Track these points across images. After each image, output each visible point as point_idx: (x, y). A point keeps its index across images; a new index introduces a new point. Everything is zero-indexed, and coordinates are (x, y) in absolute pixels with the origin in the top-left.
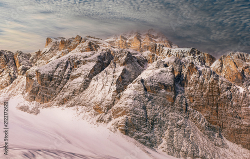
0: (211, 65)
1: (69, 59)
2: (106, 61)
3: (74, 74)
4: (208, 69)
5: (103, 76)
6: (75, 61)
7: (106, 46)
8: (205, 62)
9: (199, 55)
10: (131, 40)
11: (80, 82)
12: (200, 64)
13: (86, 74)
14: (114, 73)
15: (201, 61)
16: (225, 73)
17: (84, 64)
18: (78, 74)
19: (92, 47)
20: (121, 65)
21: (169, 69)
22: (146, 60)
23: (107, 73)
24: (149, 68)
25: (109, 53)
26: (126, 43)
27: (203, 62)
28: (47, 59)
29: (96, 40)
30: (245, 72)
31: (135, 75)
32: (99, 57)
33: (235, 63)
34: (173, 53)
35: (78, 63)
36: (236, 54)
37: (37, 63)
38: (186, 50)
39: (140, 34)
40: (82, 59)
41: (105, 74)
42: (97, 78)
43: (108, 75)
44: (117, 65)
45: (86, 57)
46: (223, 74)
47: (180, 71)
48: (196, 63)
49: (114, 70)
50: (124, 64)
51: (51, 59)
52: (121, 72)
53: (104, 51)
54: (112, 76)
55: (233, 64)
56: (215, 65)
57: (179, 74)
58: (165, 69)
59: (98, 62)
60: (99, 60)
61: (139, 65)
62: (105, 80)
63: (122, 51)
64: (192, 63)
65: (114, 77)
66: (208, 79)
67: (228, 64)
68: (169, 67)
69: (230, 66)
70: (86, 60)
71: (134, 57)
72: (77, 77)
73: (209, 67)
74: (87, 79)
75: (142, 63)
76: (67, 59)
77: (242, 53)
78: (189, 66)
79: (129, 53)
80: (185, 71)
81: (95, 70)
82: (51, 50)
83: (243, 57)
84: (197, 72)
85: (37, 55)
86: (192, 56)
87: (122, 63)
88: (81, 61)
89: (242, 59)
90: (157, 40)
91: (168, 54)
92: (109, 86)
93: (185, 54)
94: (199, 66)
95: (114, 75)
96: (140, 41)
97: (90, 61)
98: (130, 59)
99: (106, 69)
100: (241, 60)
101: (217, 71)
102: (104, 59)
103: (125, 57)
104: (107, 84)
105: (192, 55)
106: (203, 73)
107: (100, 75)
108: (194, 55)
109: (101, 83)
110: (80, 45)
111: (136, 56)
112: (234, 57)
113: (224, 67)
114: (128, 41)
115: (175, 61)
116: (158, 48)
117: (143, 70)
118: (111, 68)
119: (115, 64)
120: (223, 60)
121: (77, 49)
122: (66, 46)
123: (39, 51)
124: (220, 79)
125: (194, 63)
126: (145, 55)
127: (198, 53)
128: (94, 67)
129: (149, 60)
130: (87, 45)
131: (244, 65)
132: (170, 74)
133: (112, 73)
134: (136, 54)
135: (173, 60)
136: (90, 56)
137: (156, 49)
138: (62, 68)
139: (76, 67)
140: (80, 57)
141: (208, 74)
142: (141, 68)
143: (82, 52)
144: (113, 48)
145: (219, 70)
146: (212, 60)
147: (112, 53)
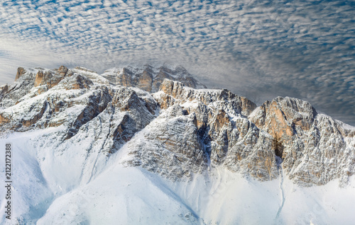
0: (249, 113)
1: (48, 98)
2: (101, 104)
3: (55, 120)
4: (245, 119)
5: (95, 124)
6: (57, 102)
7: (103, 83)
8: (241, 110)
9: (233, 100)
10: (138, 75)
11: (63, 132)
12: (234, 112)
13: (71, 121)
14: (111, 120)
15: (236, 108)
16: (269, 126)
17: (69, 106)
18: (61, 121)
19: (82, 82)
20: (122, 110)
21: (189, 117)
22: (158, 104)
23: (102, 121)
24: (160, 115)
25: (106, 91)
26: (131, 79)
27: (238, 110)
28: (17, 98)
29: (88, 73)
30: (297, 126)
31: (141, 125)
32: (91, 97)
33: (283, 113)
34: (197, 96)
35: (61, 104)
36: (284, 101)
37: (3, 103)
38: (216, 91)
39: (152, 67)
40: (67, 100)
41: (98, 122)
42: (87, 127)
43: (103, 124)
44: (117, 109)
45: (73, 96)
46: (266, 128)
47: (206, 121)
48: (228, 110)
49: (112, 117)
50: (126, 109)
51: (22, 98)
52: (121, 120)
53: (98, 89)
54: (108, 124)
55: (281, 114)
56: (255, 114)
57: (203, 126)
58: (183, 117)
59: (90, 104)
60: (92, 101)
61: (147, 111)
62: (99, 131)
63: (124, 90)
64: (223, 111)
65: (110, 126)
66: (244, 133)
67: (273, 114)
68: (189, 115)
69: (276, 116)
70: (72, 102)
71: (141, 99)
72: (59, 125)
73: (246, 117)
74: (73, 128)
75: (152, 108)
76: (46, 99)
77: (293, 99)
78: (218, 115)
79: (134, 93)
80: (212, 121)
81: (84, 116)
82: (24, 85)
83: (294, 105)
84: (229, 123)
85: (3, 92)
86: (222, 101)
87: (124, 107)
88: (65, 102)
89: (293, 108)
90: (175, 76)
91: (189, 96)
92: (103, 139)
93: (213, 98)
94: (232, 115)
95: (111, 123)
96: (152, 77)
97: (78, 103)
98: (135, 101)
99: (100, 115)
100: (291, 108)
101: (257, 122)
102: (98, 100)
103: (128, 99)
104: (100, 137)
105: (223, 99)
106: (237, 125)
107: (91, 123)
108: (226, 99)
109: (93, 134)
110: (65, 80)
111: (143, 97)
112: (282, 103)
113: (268, 117)
114: (134, 77)
115: (199, 107)
116: (175, 87)
117: (153, 118)
118: (107, 114)
119: (113, 108)
120: (266, 107)
121: (60, 85)
122: (45, 80)
123: (7, 86)
124: (261, 134)
125: (226, 111)
126: (157, 98)
127: (233, 97)
128: (84, 112)
129: (163, 104)
130: (75, 79)
131: (296, 116)
132: (190, 124)
133: (108, 121)
134: (145, 95)
135: (196, 105)
136: (78, 96)
137: (172, 89)
138: (37, 111)
139: (58, 110)
140: (64, 96)
141: (245, 126)
142: (151, 114)
143: (67, 89)
144: (112, 86)
145: (260, 122)
146: (252, 106)
147: (109, 92)
